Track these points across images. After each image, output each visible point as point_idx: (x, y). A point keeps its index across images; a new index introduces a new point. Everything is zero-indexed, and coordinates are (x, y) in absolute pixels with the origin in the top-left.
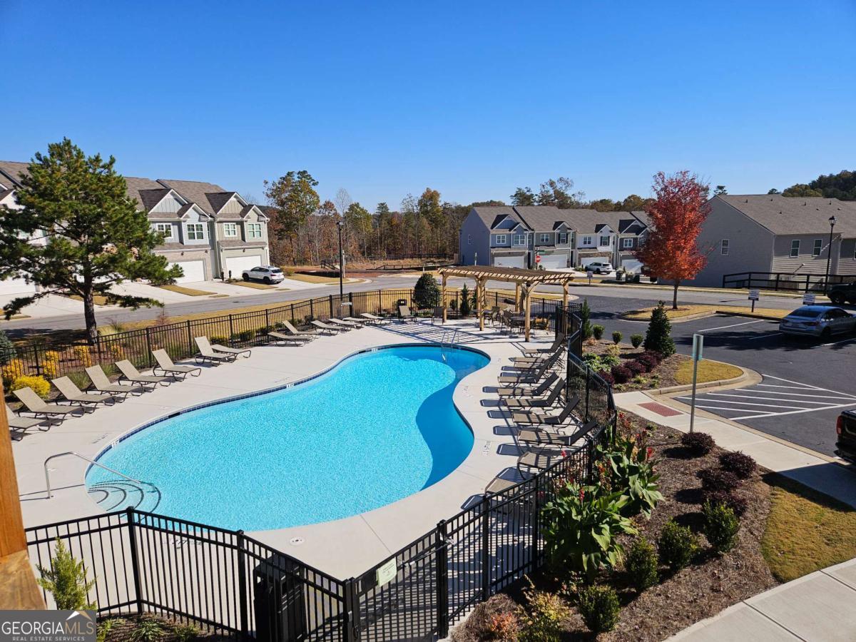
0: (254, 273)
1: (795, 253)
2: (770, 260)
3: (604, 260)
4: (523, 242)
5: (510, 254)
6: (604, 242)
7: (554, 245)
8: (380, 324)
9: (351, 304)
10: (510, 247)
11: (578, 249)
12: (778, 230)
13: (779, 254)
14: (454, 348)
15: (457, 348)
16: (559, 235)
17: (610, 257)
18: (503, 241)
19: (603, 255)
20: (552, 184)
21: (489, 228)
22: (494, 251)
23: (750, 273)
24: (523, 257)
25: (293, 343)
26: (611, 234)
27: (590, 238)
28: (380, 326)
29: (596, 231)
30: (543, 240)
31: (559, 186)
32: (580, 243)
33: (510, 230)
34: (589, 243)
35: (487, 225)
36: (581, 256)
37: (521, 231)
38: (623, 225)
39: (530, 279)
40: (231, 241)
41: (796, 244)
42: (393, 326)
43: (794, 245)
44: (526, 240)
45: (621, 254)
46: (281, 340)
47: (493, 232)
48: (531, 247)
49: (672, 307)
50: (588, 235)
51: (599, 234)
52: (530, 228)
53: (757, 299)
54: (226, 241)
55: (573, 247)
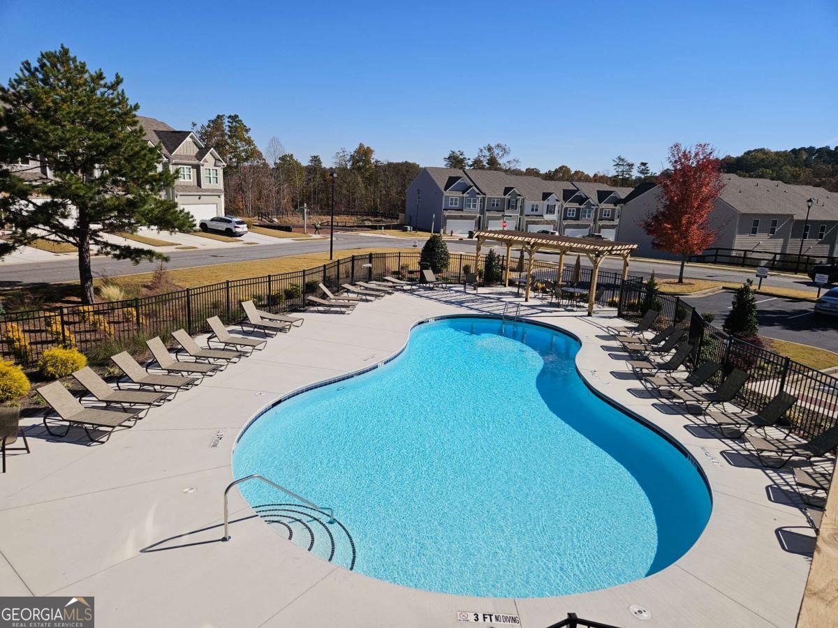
0: (214, 223)
1: (754, 232)
2: (733, 237)
3: (550, 228)
4: (474, 206)
5: (462, 218)
6: (550, 210)
7: (503, 211)
8: (410, 290)
9: (370, 265)
10: (462, 210)
11: (526, 215)
12: (743, 209)
13: (741, 233)
14: (517, 321)
16: (509, 200)
17: (554, 225)
18: (456, 204)
19: (548, 223)
20: (490, 149)
21: (442, 189)
22: (446, 213)
23: (717, 249)
24: (474, 221)
25: (338, 309)
26: (556, 203)
27: (537, 206)
28: (411, 292)
29: (544, 199)
30: (493, 205)
31: (496, 151)
32: (527, 210)
33: (463, 193)
34: (537, 210)
35: (440, 187)
36: (528, 223)
37: (474, 194)
38: (567, 195)
39: (601, 249)
40: (187, 186)
41: (756, 223)
42: (422, 292)
43: (754, 224)
44: (478, 204)
45: (565, 223)
47: (447, 193)
48: (482, 212)
49: (677, 280)
50: (535, 203)
51: (546, 203)
52: (482, 193)
53: (766, 277)
54: (181, 186)
55: (521, 214)
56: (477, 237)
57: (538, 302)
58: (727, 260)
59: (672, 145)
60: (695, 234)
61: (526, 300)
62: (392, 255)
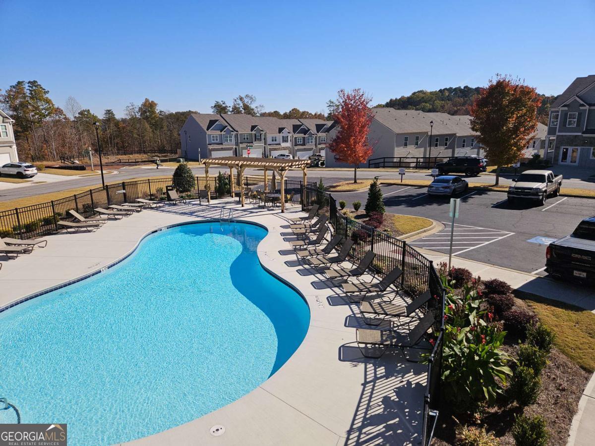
0: (6, 169)
1: (406, 145)
2: (393, 149)
3: (286, 153)
4: (231, 140)
5: (222, 149)
6: (285, 140)
7: (252, 143)
8: (156, 207)
9: (124, 191)
10: (222, 144)
11: (269, 145)
12: (397, 130)
13: (398, 146)
14: (230, 222)
15: (233, 222)
16: (255, 135)
17: (289, 150)
18: (217, 140)
19: (284, 149)
20: (241, 99)
21: (205, 129)
22: (210, 147)
23: (384, 158)
24: (232, 151)
25: (85, 229)
26: (289, 134)
27: (275, 138)
28: (157, 209)
29: (280, 132)
30: (244, 139)
31: (246, 100)
32: (269, 141)
33: (221, 132)
34: (276, 140)
35: (203, 128)
36: (271, 150)
37: (229, 132)
38: (296, 128)
39: (283, 165)
41: (406, 139)
42: (167, 208)
43: (406, 140)
44: (233, 138)
45: (296, 148)
46: (71, 227)
47: (209, 132)
48: (237, 144)
49: (353, 182)
50: (274, 135)
51: (281, 135)
52: (235, 130)
53: (404, 174)
55: (265, 143)
56: (204, 163)
57: (251, 206)
58: (391, 164)
59: (339, 90)
60: (360, 150)
61: (243, 206)
62: (144, 182)
